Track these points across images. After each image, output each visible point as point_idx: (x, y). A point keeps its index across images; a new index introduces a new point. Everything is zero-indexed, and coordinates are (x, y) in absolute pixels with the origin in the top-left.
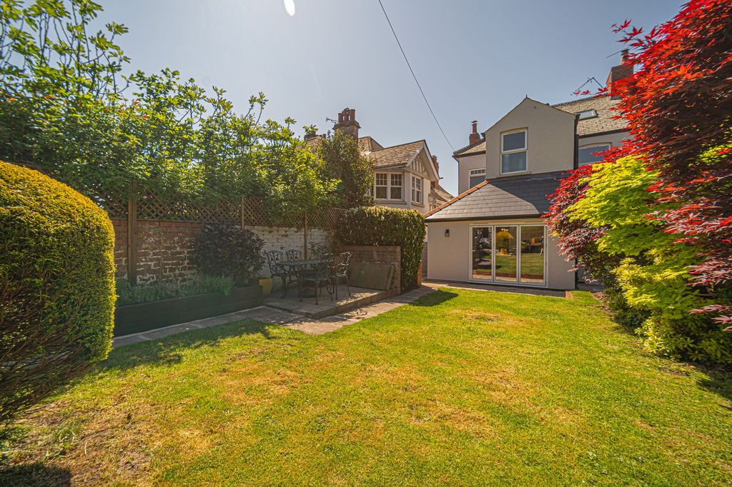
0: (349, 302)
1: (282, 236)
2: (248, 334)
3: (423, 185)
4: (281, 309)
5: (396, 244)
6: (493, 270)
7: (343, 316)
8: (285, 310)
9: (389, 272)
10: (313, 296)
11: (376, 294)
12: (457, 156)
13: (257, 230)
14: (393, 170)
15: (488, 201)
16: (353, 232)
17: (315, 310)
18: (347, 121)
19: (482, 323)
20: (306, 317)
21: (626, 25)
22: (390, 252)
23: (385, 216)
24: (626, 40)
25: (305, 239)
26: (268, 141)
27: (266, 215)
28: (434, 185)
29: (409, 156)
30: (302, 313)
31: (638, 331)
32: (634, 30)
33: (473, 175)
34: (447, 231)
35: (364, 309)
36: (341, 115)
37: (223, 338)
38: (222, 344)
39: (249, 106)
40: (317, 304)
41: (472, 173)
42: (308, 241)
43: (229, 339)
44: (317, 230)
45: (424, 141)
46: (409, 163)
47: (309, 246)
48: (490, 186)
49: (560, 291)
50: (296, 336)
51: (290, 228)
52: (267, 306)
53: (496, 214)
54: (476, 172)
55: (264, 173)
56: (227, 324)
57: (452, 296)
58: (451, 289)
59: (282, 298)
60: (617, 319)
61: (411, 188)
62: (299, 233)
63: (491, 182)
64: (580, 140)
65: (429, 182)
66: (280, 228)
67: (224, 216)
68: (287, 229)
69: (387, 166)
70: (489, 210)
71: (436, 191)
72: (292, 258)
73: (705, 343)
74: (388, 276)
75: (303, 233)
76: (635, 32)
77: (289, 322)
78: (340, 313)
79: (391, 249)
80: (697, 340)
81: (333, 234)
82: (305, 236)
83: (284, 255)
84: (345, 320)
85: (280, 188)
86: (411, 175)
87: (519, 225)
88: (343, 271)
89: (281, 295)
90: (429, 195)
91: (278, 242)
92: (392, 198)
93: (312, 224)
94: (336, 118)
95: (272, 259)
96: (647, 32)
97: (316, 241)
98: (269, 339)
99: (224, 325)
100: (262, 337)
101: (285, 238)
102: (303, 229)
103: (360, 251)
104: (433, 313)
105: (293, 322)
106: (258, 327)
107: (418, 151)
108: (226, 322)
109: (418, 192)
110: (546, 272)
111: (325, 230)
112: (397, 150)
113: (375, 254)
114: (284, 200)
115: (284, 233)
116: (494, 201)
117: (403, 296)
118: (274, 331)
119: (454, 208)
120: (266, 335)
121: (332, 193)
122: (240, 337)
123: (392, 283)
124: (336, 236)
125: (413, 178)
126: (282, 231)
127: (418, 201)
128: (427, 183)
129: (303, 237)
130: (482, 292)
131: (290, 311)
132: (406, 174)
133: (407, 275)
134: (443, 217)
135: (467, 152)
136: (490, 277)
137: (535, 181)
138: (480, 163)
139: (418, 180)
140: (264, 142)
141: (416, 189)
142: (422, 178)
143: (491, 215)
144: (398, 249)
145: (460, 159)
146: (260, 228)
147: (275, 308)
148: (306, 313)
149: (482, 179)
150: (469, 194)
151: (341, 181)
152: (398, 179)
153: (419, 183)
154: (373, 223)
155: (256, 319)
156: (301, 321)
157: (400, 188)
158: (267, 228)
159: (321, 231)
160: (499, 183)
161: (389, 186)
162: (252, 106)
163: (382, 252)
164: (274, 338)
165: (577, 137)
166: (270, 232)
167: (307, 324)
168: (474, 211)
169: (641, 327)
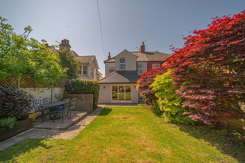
0: (77, 119)
1: (41, 92)
2: (33, 149)
3: (94, 70)
4: (45, 128)
5: (92, 93)
6: (118, 98)
7: (76, 126)
8: (47, 128)
9: (90, 104)
10: (58, 118)
11: (86, 113)
12: (105, 62)
13: (27, 90)
14: (84, 64)
15: (116, 78)
16: (74, 89)
17: (64, 126)
18: (65, 43)
19: (126, 120)
20: (60, 130)
21: (172, 46)
22: (89, 96)
23: (88, 83)
24: (171, 49)
25: (52, 92)
26: (31, 48)
27: (32, 82)
28: (97, 70)
29: (90, 60)
30: (57, 129)
31: (162, 116)
32: (174, 47)
33: (110, 69)
34: (104, 87)
35: (83, 120)
36: (62, 41)
37: (17, 156)
38: (18, 161)
39: (25, 31)
40: (63, 122)
41: (109, 68)
42: (53, 93)
43: (21, 156)
44: (57, 88)
45: (95, 56)
46: (90, 63)
47: (54, 95)
48: (116, 73)
49: (136, 104)
50: (60, 142)
51: (45, 88)
52: (35, 128)
53: (119, 82)
54: (111, 68)
55: (34, 64)
56: (15, 145)
57: (111, 110)
58: (108, 107)
59: (42, 122)
60: (154, 113)
61: (90, 71)
62: (49, 90)
63: (116, 72)
64: (138, 62)
65: (96, 69)
66: (40, 88)
67: (7, 84)
68: (43, 88)
69: (82, 63)
70: (117, 80)
71: (97, 72)
72: (45, 102)
73: (176, 118)
74: (89, 106)
75: (51, 90)
76: (174, 48)
77: (52, 135)
78: (74, 124)
79: (90, 95)
80: (175, 118)
81: (64, 89)
82: (52, 91)
83: (42, 101)
84: (78, 128)
85: (43, 71)
86: (90, 67)
87: (125, 85)
88: (73, 106)
89: (41, 120)
90: (96, 74)
91: (38, 95)
92: (83, 74)
93: (55, 86)
94: (61, 42)
95: (36, 104)
96: (175, 49)
97: (57, 93)
98: (47, 148)
99: (12, 146)
100: (42, 149)
101: (42, 93)
102: (51, 88)
103: (76, 96)
104: (109, 118)
105: (55, 134)
106: (36, 143)
107: (93, 59)
108: (12, 144)
109: (92, 73)
110: (132, 98)
111: (61, 88)
112: (86, 58)
113: (83, 97)
114: (45, 77)
115: (41, 90)
116: (118, 78)
117: (94, 112)
118: (48, 143)
119: (106, 79)
120: (44, 146)
121: (65, 73)
122: (29, 152)
123: (91, 108)
124: (66, 90)
125: (91, 68)
126: (41, 89)
127: (92, 76)
128: (95, 69)
129: (51, 91)
130: (118, 107)
131: (51, 129)
132: (89, 66)
133: (95, 104)
134: (103, 82)
135: (108, 61)
136: (117, 101)
137: (128, 73)
138: (113, 65)
139: (92, 69)
140: (29, 48)
141: (92, 72)
142: (94, 68)
143: (118, 82)
144: (92, 94)
145: (106, 63)
146: (28, 89)
147: (40, 128)
148: (60, 128)
149: (114, 70)
150: (111, 75)
151: (69, 69)
152: (85, 68)
153: (93, 69)
154: (82, 85)
155: (32, 137)
156: (59, 133)
157: (86, 71)
158: (32, 89)
159: (59, 88)
160: (119, 72)
161: (82, 70)
162: (26, 31)
163: (86, 96)
164: (50, 147)
165: (137, 62)
166: (34, 90)
167: (62, 134)
168: (112, 80)
169: (162, 115)
